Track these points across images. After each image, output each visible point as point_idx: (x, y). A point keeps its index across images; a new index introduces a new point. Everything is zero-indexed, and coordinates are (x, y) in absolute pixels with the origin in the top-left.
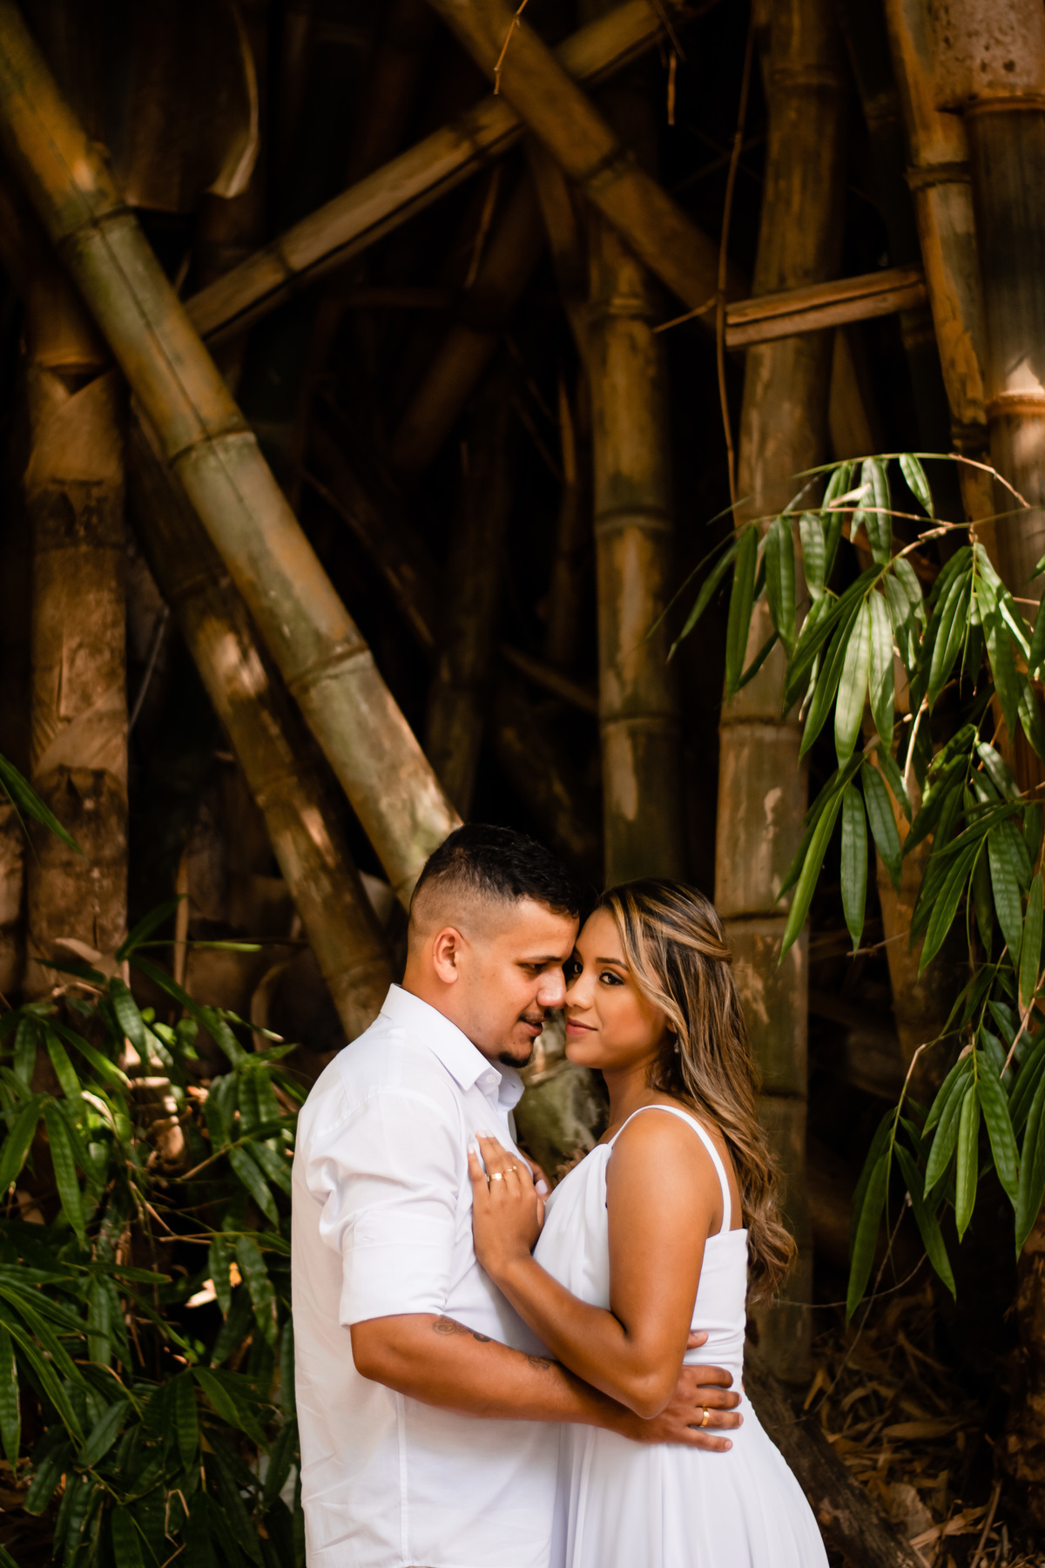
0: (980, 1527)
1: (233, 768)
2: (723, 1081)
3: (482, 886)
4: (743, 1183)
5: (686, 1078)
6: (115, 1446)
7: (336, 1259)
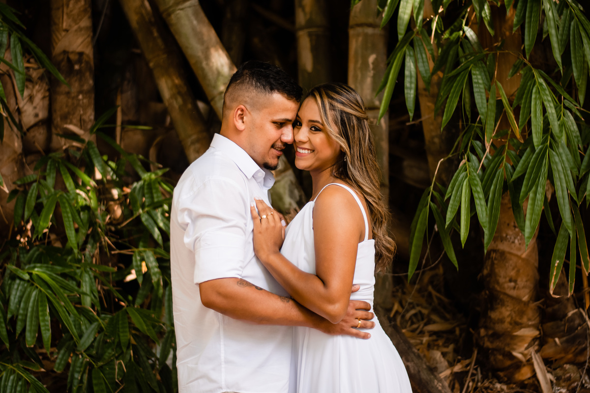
0: (468, 368)
1: (141, 56)
2: (365, 174)
3: (256, 86)
4: (373, 220)
5: (349, 173)
6: (93, 342)
7: (192, 254)
